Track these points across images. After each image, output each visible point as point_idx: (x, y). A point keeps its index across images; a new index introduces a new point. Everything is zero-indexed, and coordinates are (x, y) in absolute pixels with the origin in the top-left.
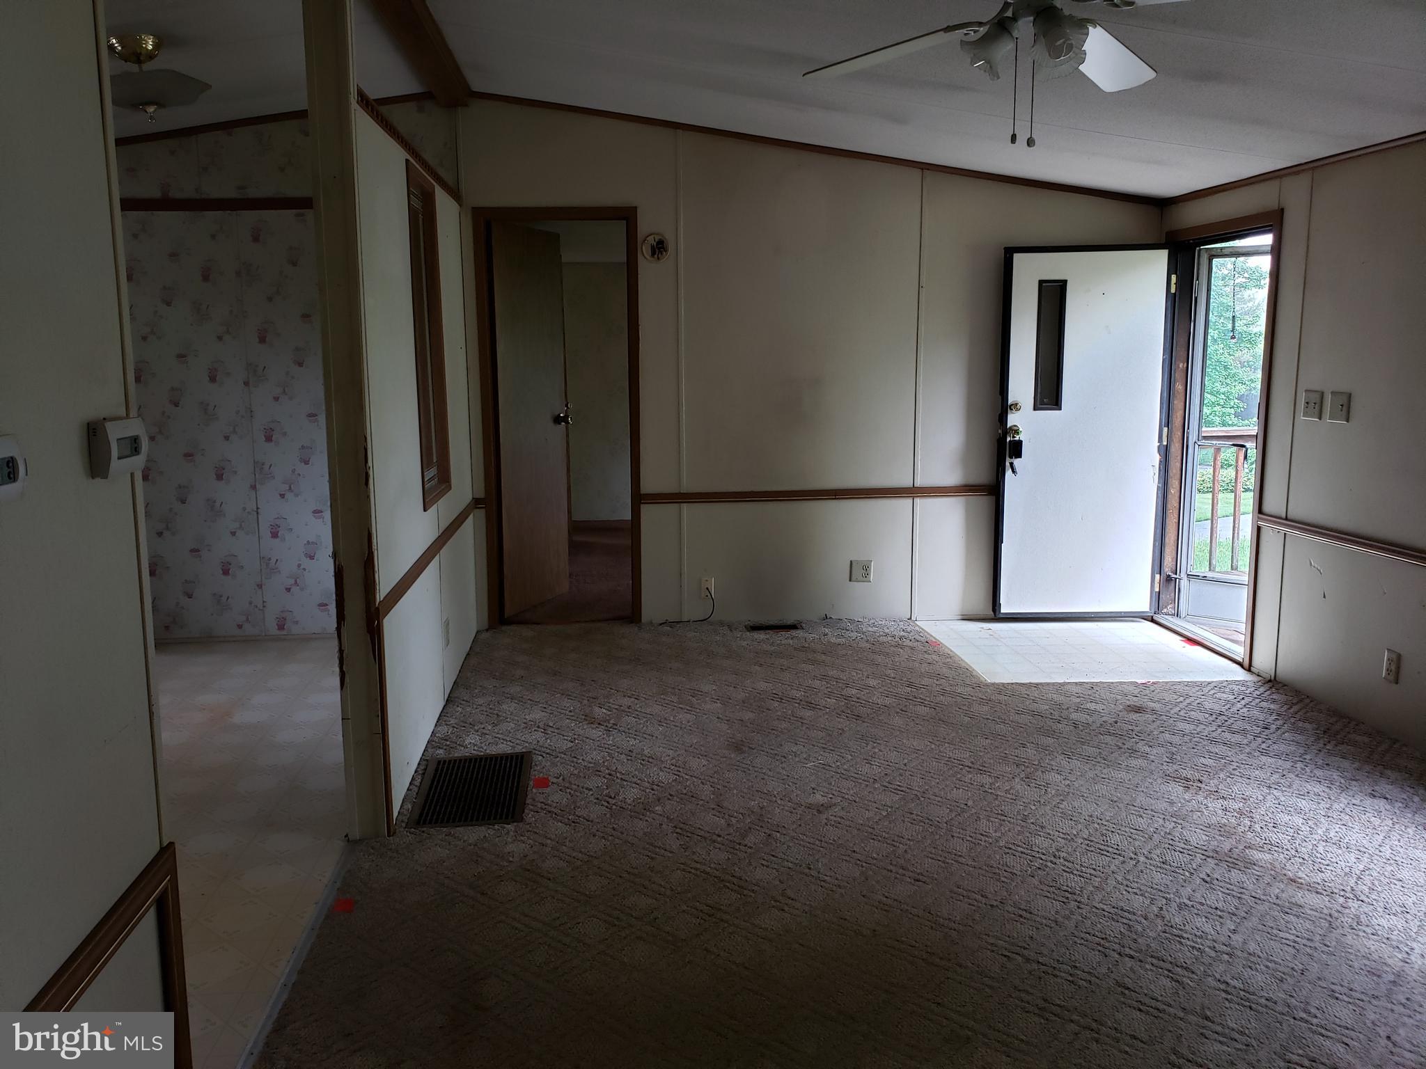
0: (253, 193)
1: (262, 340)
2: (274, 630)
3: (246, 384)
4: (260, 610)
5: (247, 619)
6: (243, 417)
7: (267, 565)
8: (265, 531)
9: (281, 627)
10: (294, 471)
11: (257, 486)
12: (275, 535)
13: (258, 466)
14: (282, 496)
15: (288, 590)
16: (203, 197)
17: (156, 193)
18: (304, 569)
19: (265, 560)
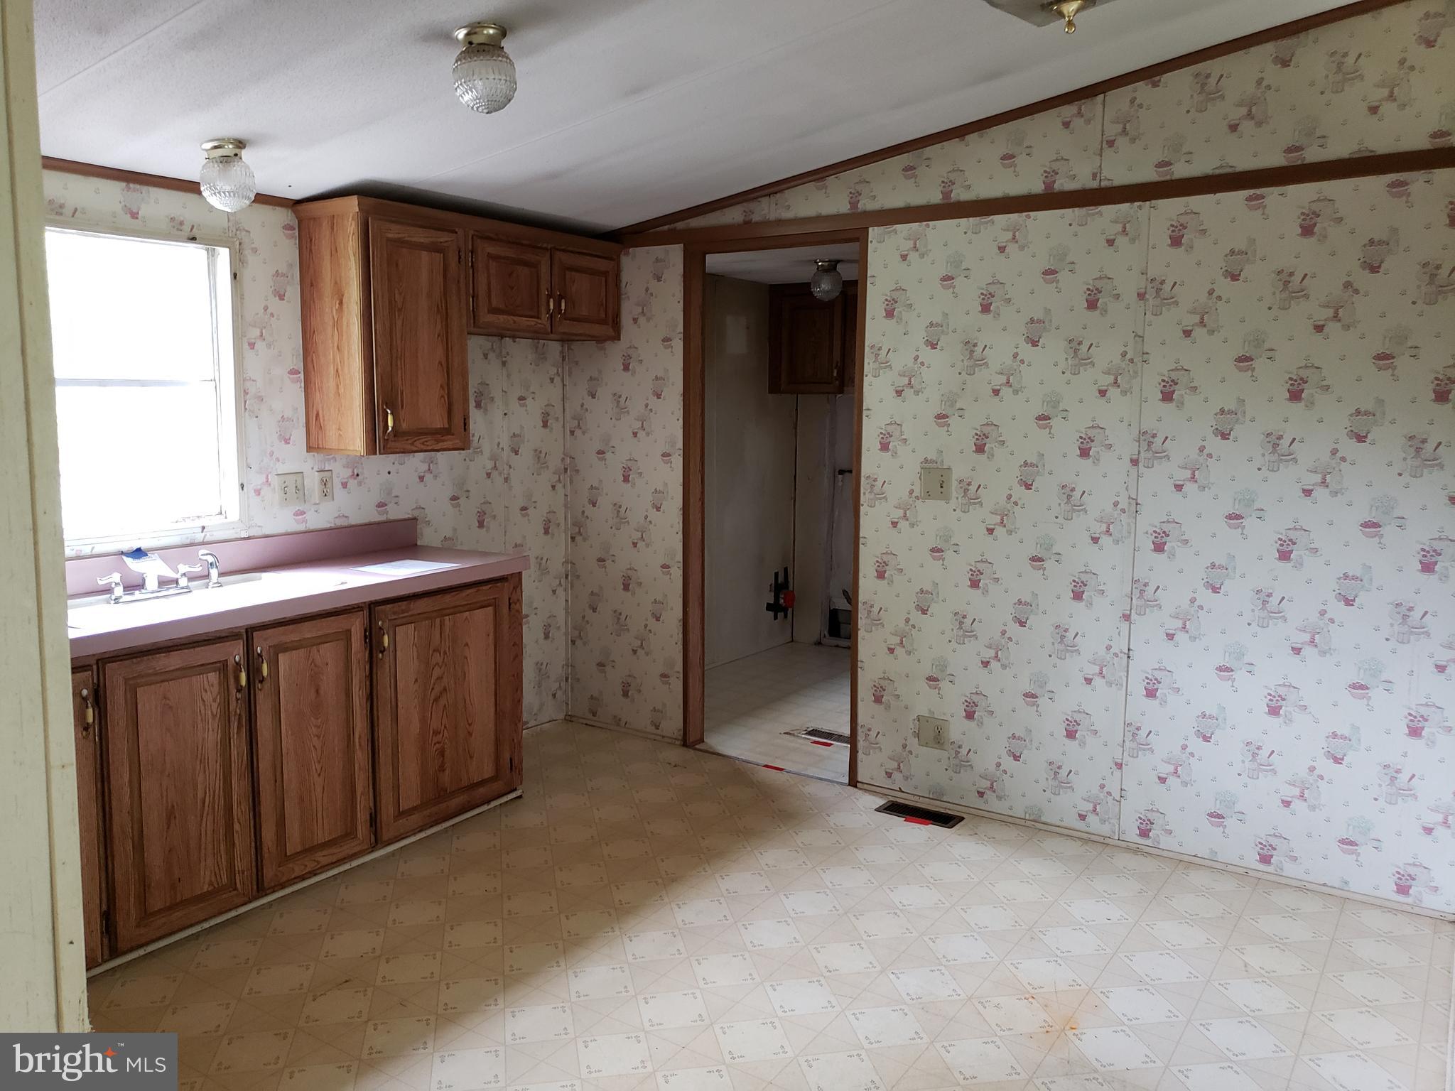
0: (1181, 170)
1: (1167, 397)
2: (1132, 835)
3: (1135, 462)
4: (1114, 799)
5: (1095, 810)
6: (1123, 511)
7: (1135, 735)
8: (1138, 688)
9: (1144, 833)
10: (1193, 601)
11: (1132, 618)
12: (1151, 694)
13: (1139, 586)
14: (1170, 637)
15: (1163, 780)
16: (1104, 184)
17: (1037, 187)
18: (1192, 755)
19: (1132, 730)
